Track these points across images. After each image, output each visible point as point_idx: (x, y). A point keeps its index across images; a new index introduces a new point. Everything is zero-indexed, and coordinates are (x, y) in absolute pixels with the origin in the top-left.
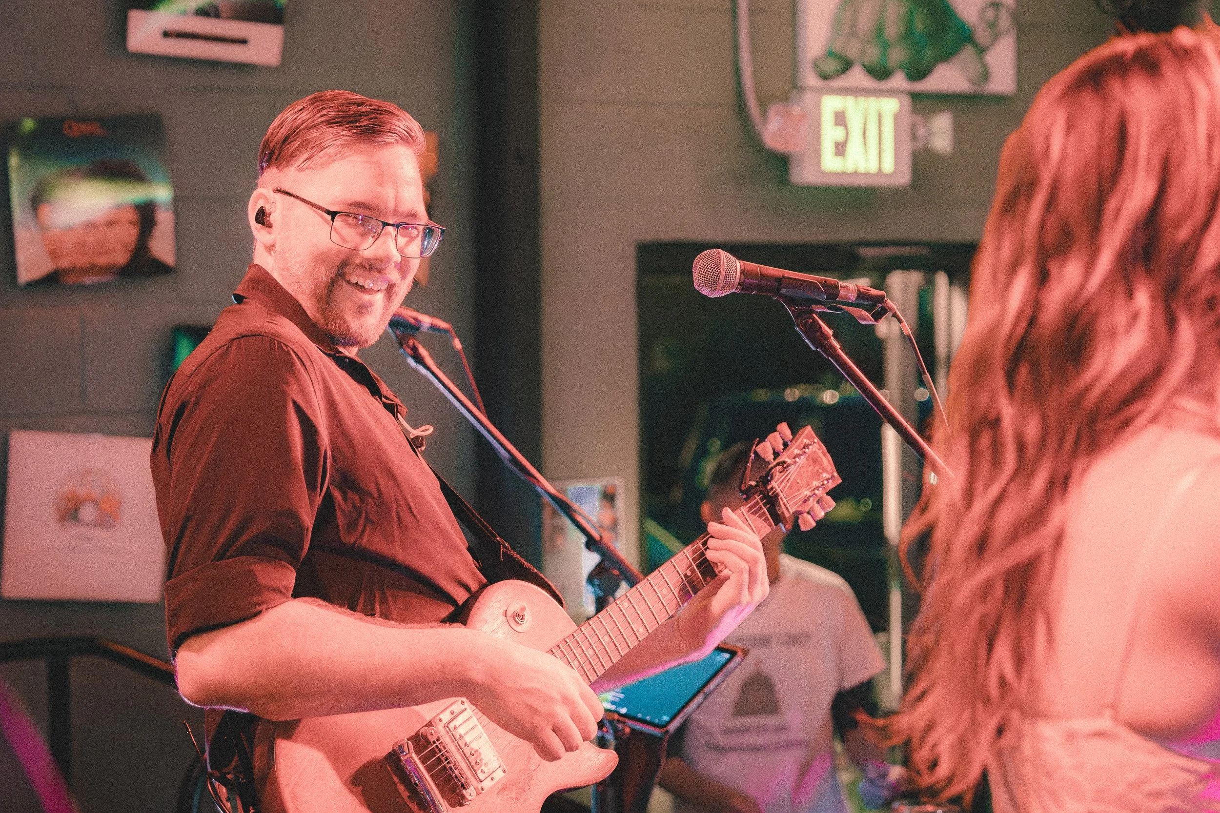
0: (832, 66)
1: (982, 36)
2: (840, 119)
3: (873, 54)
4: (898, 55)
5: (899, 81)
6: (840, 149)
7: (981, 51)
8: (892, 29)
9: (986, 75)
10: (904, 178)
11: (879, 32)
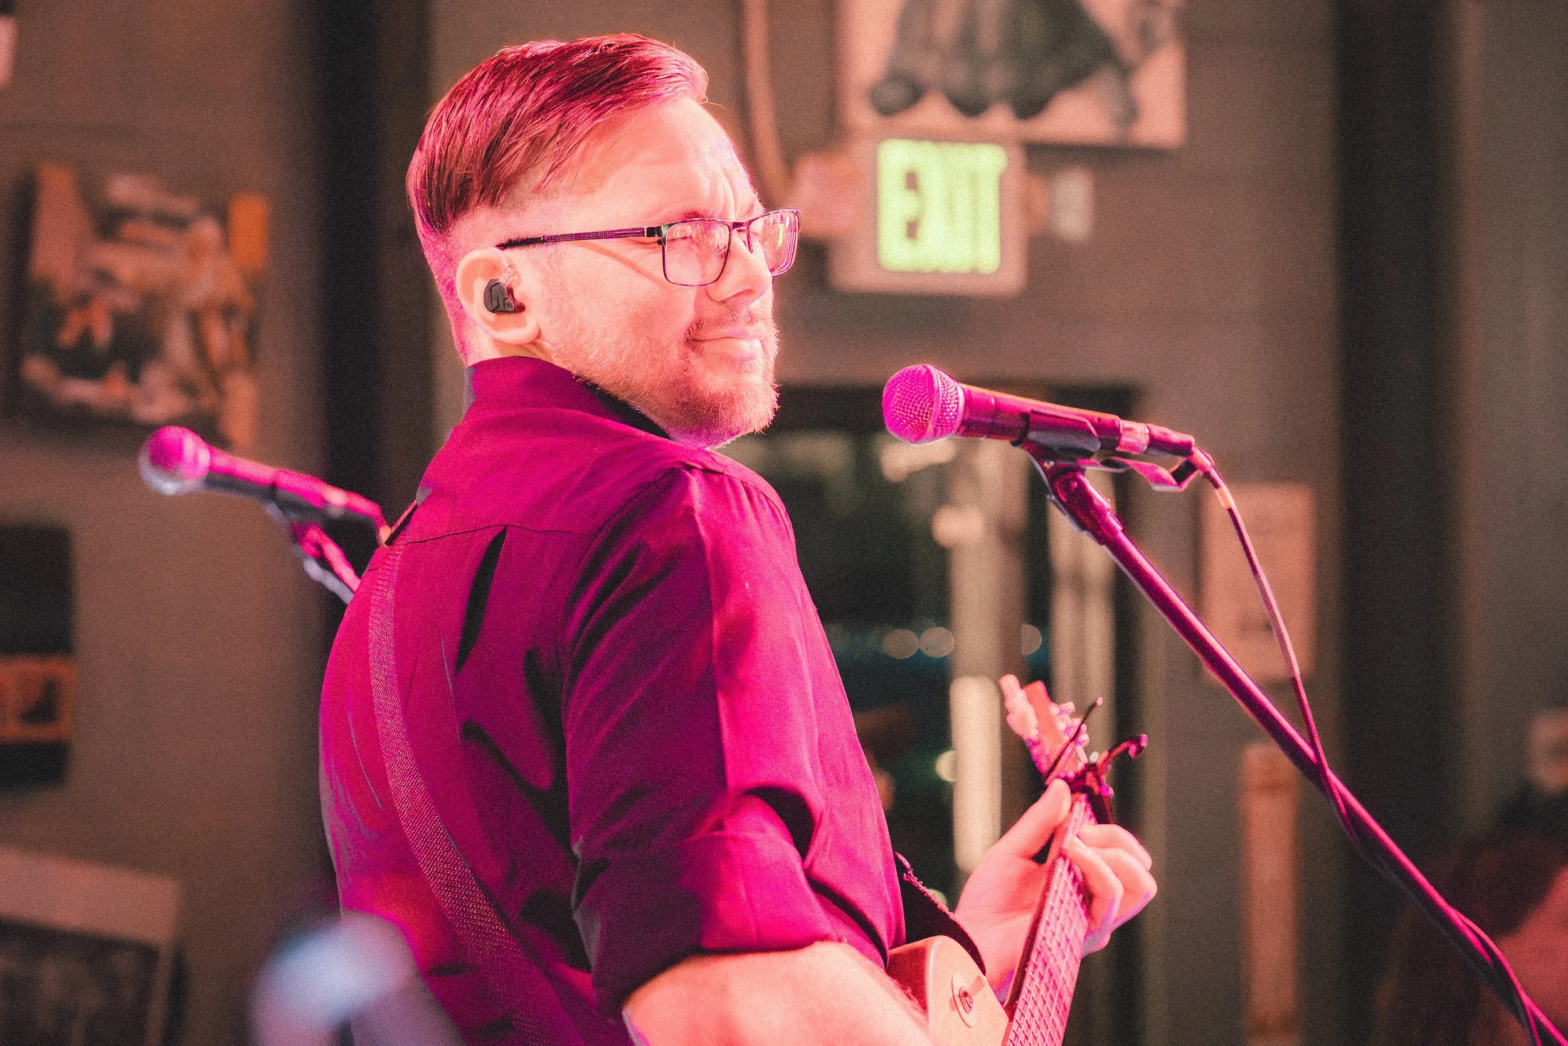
0: (894, 94)
1: (1129, 48)
2: (912, 181)
3: (959, 76)
4: (997, 79)
5: (1000, 119)
6: (912, 229)
7: (1126, 72)
8: (989, 37)
9: (1131, 112)
10: (1012, 279)
11: (967, 39)
